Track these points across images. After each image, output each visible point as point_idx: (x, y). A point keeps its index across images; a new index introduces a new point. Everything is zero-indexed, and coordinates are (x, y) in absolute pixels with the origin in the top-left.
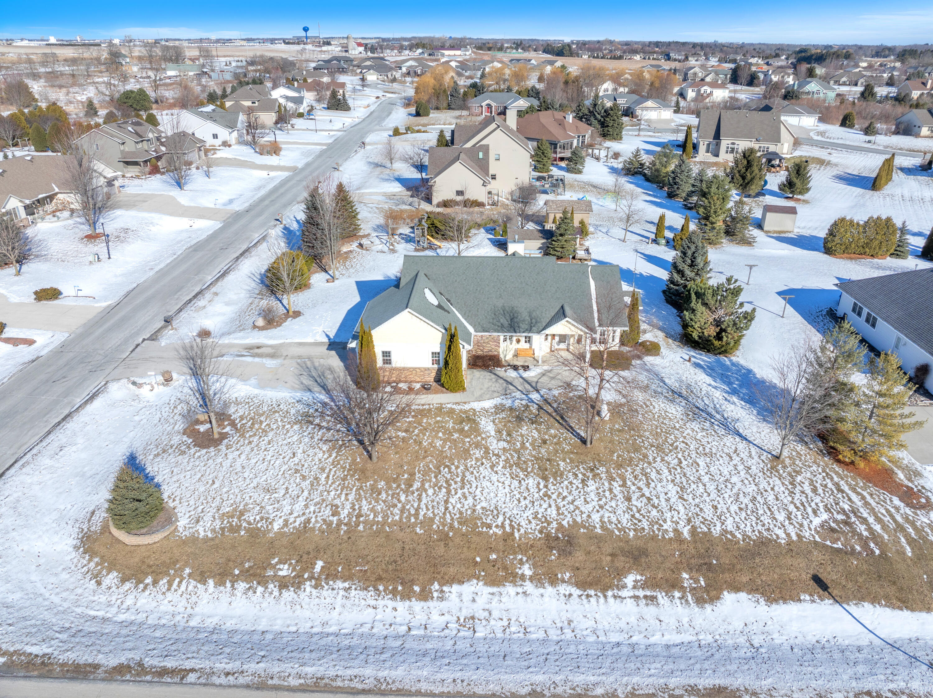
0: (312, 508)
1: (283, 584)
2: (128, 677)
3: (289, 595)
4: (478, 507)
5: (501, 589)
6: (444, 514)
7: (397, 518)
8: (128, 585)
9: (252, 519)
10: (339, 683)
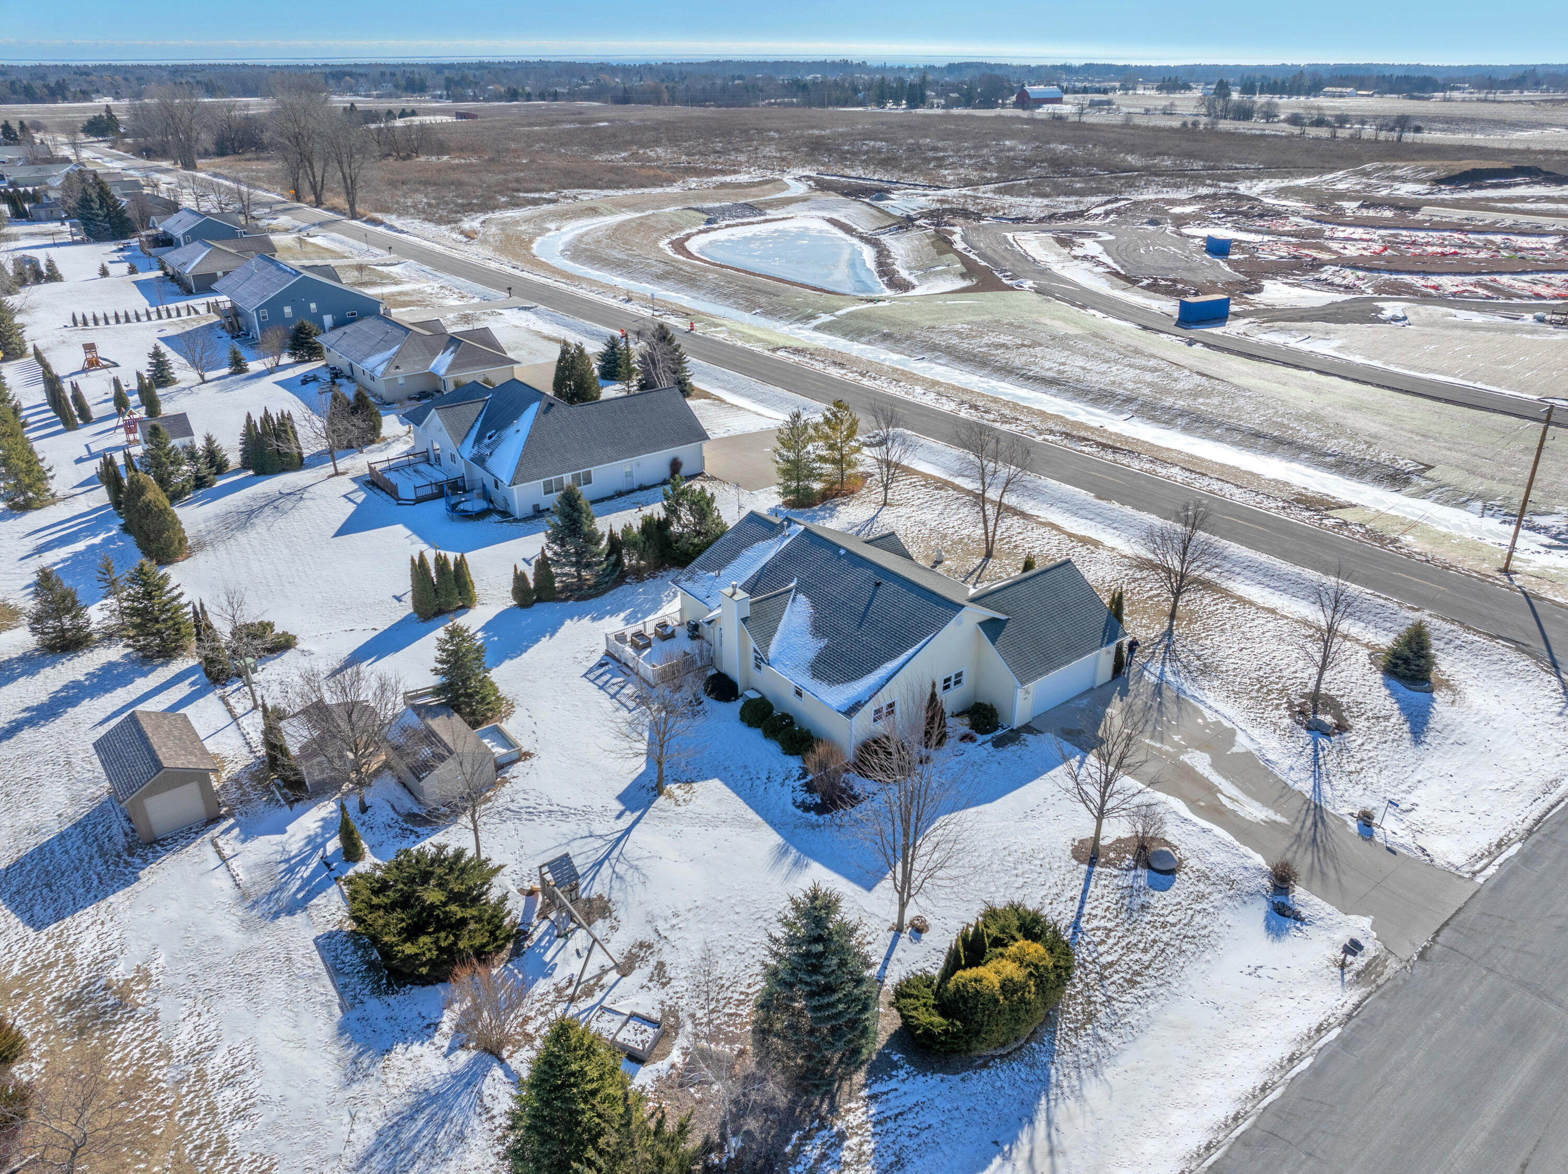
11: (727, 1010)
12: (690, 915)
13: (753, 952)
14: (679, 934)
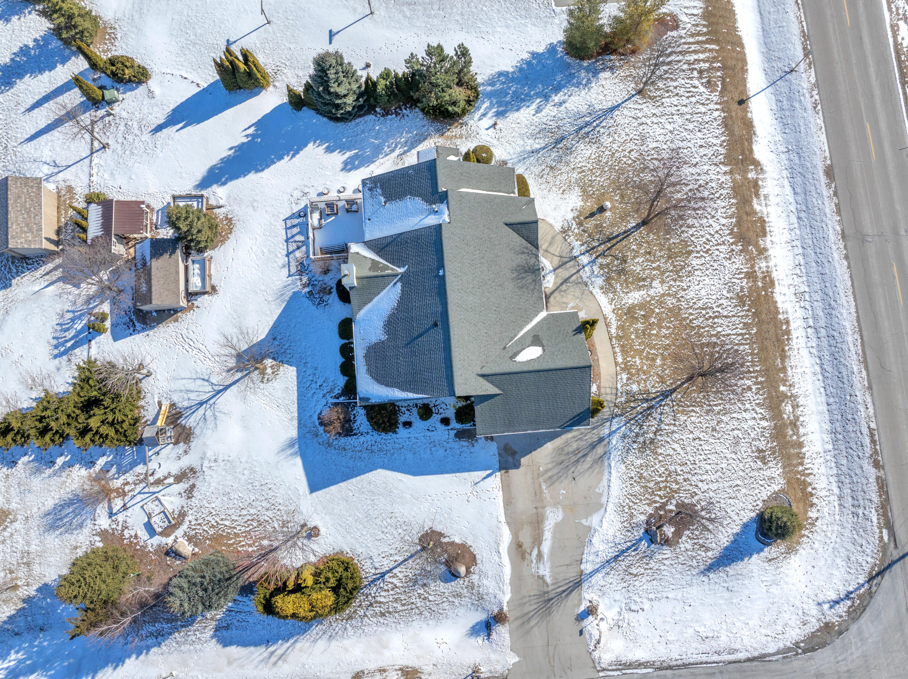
0: (748, 406)
1: (796, 406)
2: (880, 458)
3: (801, 401)
4: (728, 295)
5: (775, 279)
6: (739, 317)
7: (747, 347)
8: (815, 501)
9: (764, 443)
10: (860, 351)
11: (205, 528)
12: (222, 464)
13: (236, 502)
14: (211, 472)
